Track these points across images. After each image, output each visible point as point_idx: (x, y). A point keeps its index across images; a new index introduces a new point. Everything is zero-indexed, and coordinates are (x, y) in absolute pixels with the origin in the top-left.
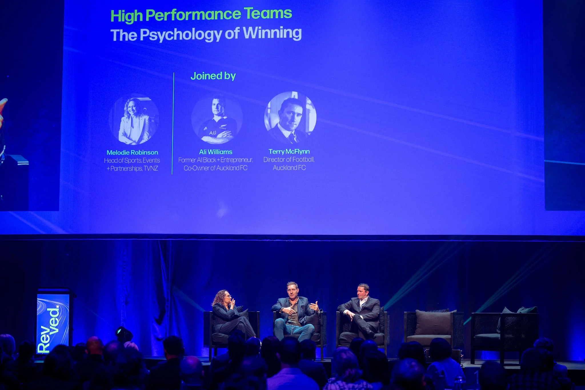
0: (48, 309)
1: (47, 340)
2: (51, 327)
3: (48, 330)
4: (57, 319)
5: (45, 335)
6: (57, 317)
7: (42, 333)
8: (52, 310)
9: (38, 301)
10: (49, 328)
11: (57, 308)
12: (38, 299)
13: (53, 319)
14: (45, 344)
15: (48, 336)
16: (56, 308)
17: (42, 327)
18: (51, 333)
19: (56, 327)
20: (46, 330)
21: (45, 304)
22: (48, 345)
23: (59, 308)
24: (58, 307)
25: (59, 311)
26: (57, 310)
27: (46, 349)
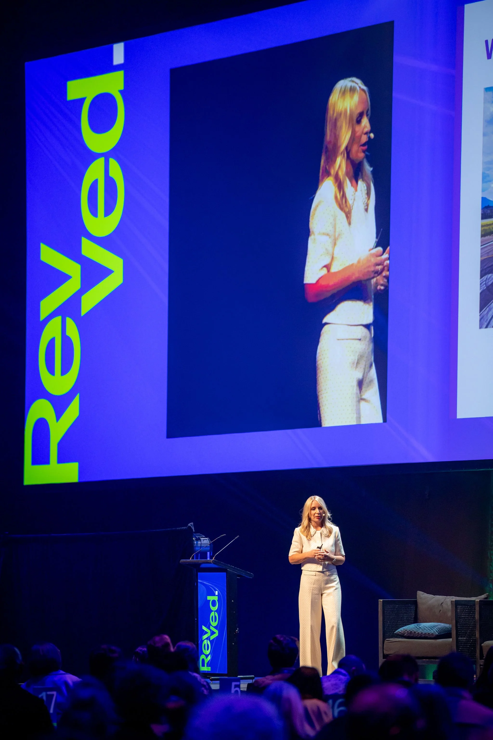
5: (206, 640)
7: (205, 637)
10: (209, 628)
11: (217, 596)
13: (212, 614)
14: (207, 656)
16: (214, 595)
17: (204, 628)
18: (212, 638)
19: (215, 627)
20: (206, 633)
22: (209, 658)
24: (217, 593)
26: (216, 598)
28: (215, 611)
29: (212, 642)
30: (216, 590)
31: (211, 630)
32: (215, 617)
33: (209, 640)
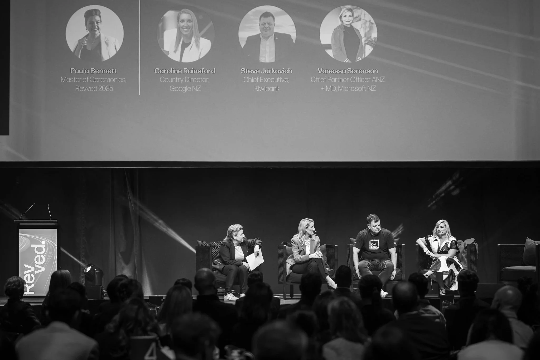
0: (32, 246)
1: (31, 279)
2: (36, 265)
3: (33, 269)
4: (42, 256)
5: (29, 274)
6: (43, 254)
7: (25, 272)
8: (37, 246)
9: (20, 236)
10: (34, 267)
12: (20, 234)
13: (39, 256)
14: (29, 285)
15: (32, 275)
16: (41, 244)
17: (26, 266)
18: (36, 272)
21: (28, 239)
22: (33, 285)
23: (45, 244)
25: (46, 248)
26: (43, 246)
27: (30, 291)
28: (41, 255)
29: (36, 276)
30: (42, 241)
31: (35, 268)
32: (41, 258)
33: (34, 274)
